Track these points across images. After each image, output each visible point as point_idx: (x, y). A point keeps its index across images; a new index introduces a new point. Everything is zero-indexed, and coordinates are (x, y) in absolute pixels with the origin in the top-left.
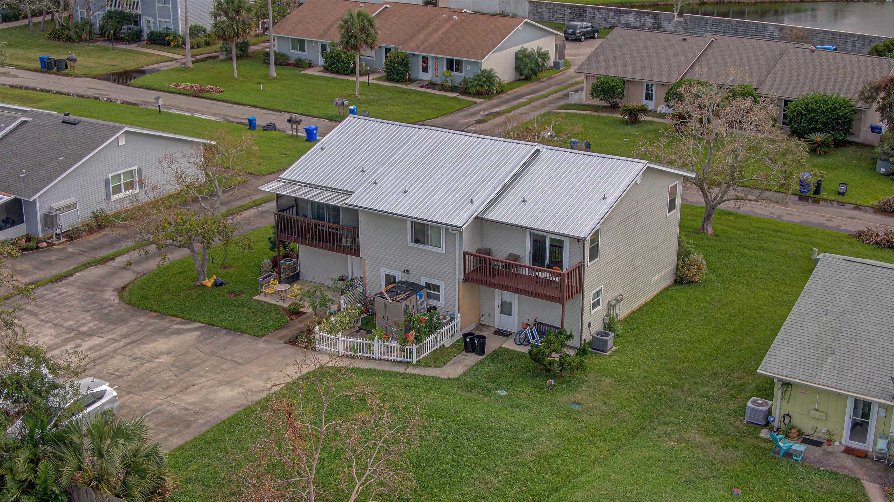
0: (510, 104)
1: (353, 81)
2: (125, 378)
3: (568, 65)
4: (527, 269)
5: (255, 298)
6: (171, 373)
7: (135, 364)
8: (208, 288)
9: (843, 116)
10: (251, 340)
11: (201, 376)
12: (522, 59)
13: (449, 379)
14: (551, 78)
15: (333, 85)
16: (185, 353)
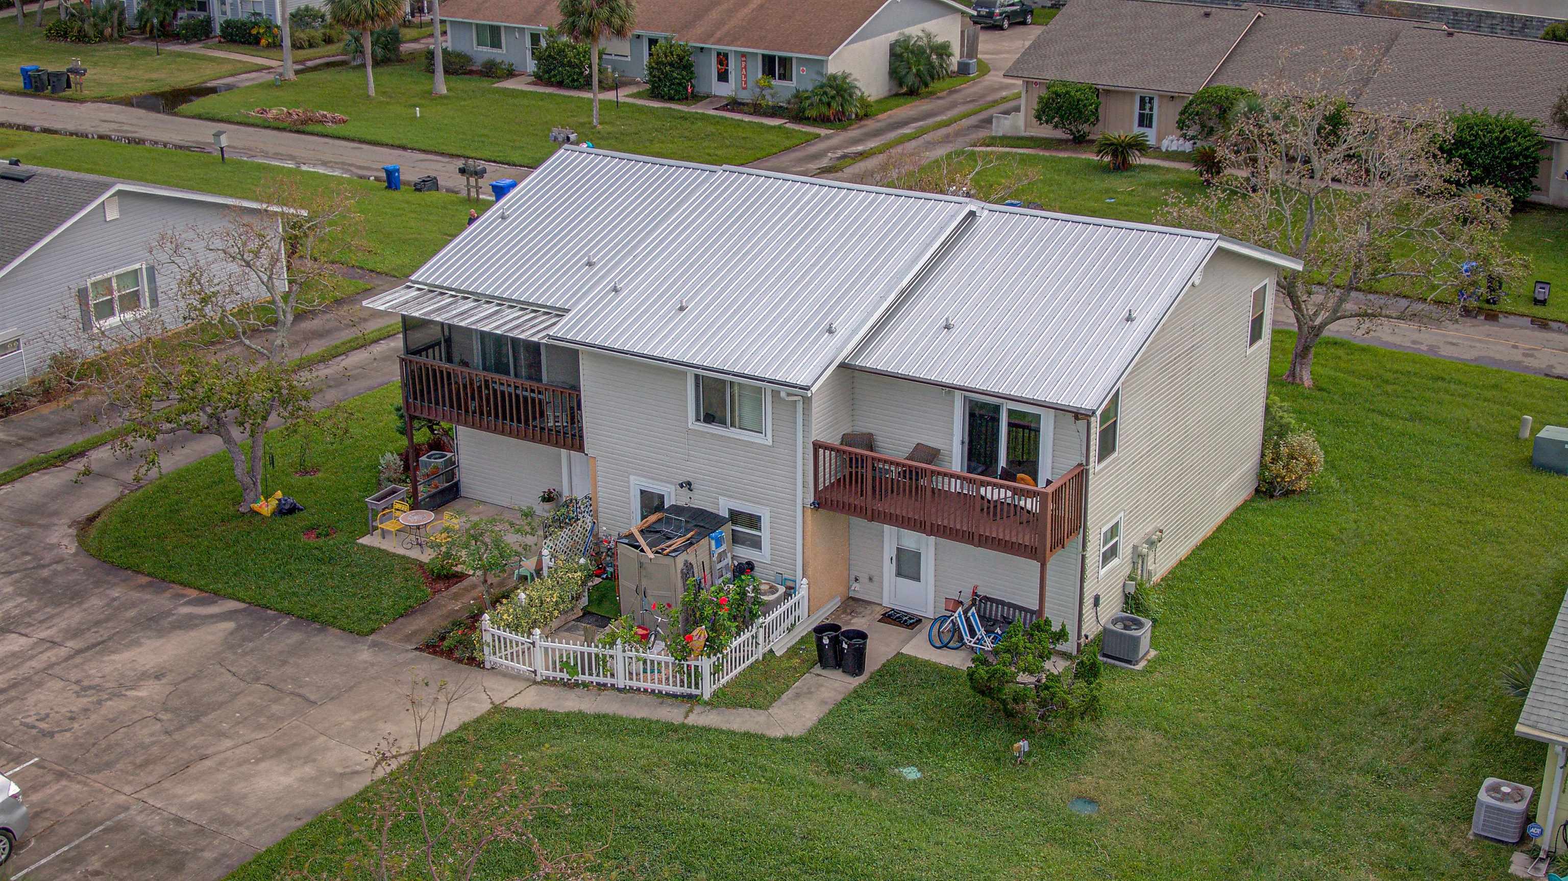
0: (883, 137)
1: (588, 99)
2: (58, 737)
3: (984, 69)
4: (958, 481)
5: (360, 541)
6: (158, 727)
7: (84, 701)
8: (264, 518)
9: (1521, 152)
10: (342, 644)
11: (222, 735)
12: (901, 55)
13: (786, 739)
14: (956, 91)
15: (551, 106)
16: (195, 676)
